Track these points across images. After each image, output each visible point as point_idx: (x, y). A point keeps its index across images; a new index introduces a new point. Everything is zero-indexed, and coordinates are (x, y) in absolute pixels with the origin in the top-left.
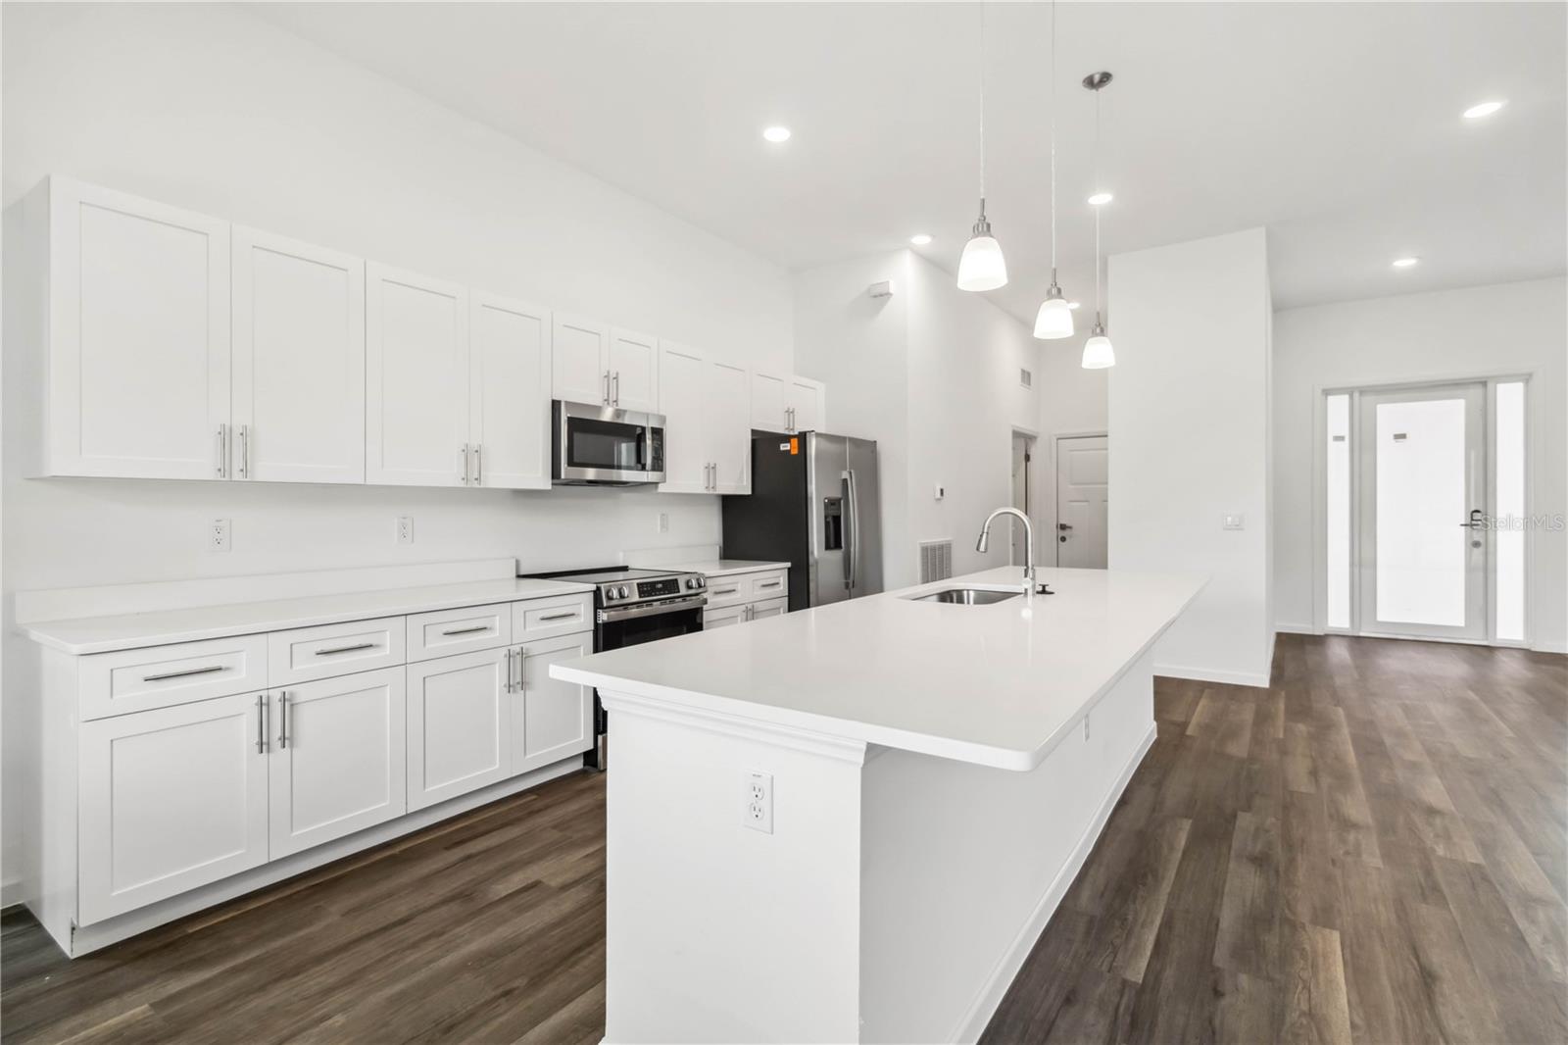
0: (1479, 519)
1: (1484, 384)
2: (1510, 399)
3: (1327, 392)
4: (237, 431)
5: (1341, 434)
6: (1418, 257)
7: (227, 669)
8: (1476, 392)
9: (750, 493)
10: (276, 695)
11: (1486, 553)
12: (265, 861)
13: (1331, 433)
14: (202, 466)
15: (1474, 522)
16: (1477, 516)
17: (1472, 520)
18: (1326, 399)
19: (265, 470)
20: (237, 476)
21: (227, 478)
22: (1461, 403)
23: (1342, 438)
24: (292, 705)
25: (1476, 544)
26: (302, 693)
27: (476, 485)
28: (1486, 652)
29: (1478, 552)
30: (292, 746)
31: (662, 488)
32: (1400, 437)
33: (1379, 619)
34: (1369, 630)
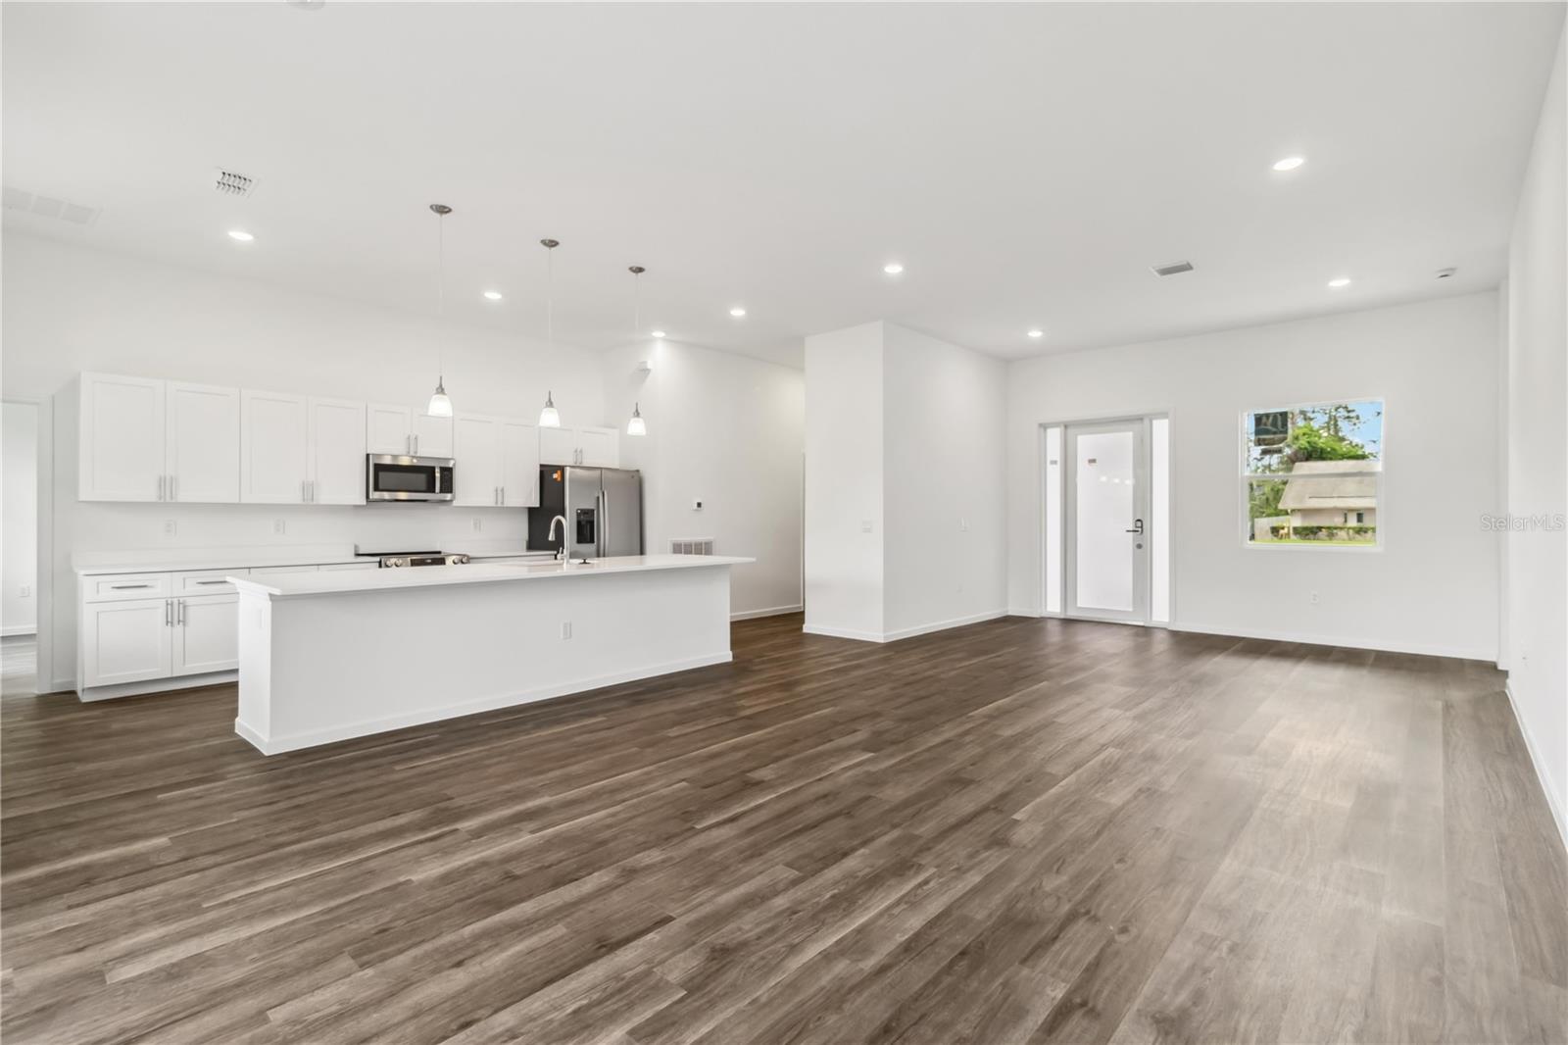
0: (1140, 527)
1: (1143, 419)
2: (1161, 429)
3: (1044, 427)
4: (168, 478)
5: (1054, 459)
6: (1043, 331)
7: (151, 587)
8: (1138, 426)
9: (538, 505)
10: (176, 601)
11: (1145, 553)
12: (169, 676)
13: (1049, 458)
14: (150, 494)
15: (1138, 529)
16: (1140, 524)
17: (1137, 527)
18: (1045, 431)
19: (183, 496)
20: (168, 500)
21: (162, 501)
22: (1131, 434)
23: (1054, 462)
24: (185, 607)
25: (1139, 546)
26: (190, 601)
27: (311, 503)
28: (1145, 631)
29: (1140, 552)
30: (184, 625)
31: (455, 503)
32: (1092, 461)
33: (1079, 605)
34: (1072, 614)
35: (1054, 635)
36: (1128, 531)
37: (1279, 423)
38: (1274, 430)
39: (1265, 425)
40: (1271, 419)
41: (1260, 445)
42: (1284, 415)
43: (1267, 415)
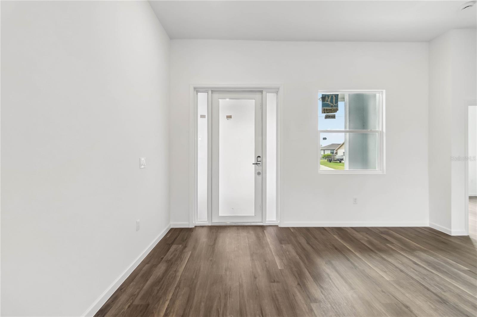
0: (259, 161)
1: (261, 92)
2: (271, 99)
3: (197, 90)
5: (203, 114)
8: (258, 96)
11: (262, 178)
13: (200, 113)
15: (258, 162)
16: (259, 159)
17: (257, 161)
18: (197, 94)
22: (253, 101)
23: (204, 116)
25: (259, 174)
29: (260, 177)
32: (229, 117)
33: (220, 215)
34: (216, 221)
35: (203, 238)
36: (253, 164)
37: (334, 101)
38: (332, 104)
39: (327, 101)
40: (330, 97)
41: (325, 113)
42: (337, 96)
43: (328, 96)
